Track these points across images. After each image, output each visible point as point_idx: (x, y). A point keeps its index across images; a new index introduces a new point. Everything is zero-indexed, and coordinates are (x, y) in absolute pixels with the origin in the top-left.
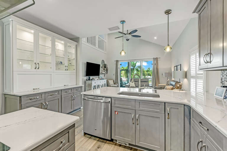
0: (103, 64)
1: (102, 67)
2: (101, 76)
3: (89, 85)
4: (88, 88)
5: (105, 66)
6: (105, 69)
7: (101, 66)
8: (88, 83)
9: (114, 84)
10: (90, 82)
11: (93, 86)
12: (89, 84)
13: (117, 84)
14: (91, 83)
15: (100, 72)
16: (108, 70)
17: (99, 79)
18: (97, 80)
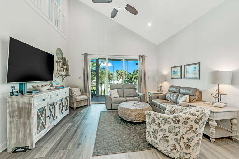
0: (61, 57)
1: (57, 62)
2: (57, 80)
3: (20, 109)
4: (16, 119)
5: (64, 62)
6: (65, 67)
7: (56, 59)
8: (16, 105)
9: (82, 95)
10: (26, 101)
11: (34, 111)
12: (19, 107)
13: (88, 94)
14: (30, 104)
15: (55, 72)
16: (69, 69)
17: (52, 88)
18: (48, 89)
